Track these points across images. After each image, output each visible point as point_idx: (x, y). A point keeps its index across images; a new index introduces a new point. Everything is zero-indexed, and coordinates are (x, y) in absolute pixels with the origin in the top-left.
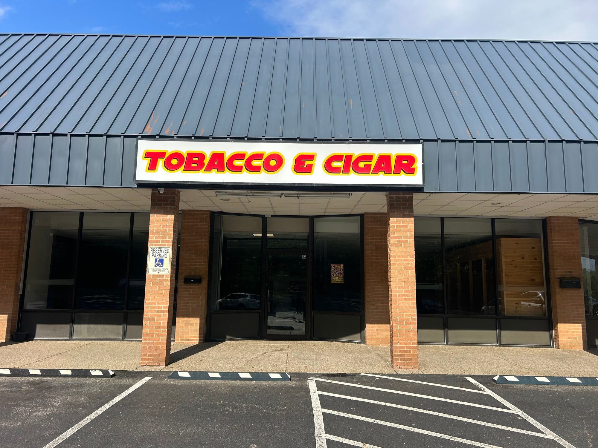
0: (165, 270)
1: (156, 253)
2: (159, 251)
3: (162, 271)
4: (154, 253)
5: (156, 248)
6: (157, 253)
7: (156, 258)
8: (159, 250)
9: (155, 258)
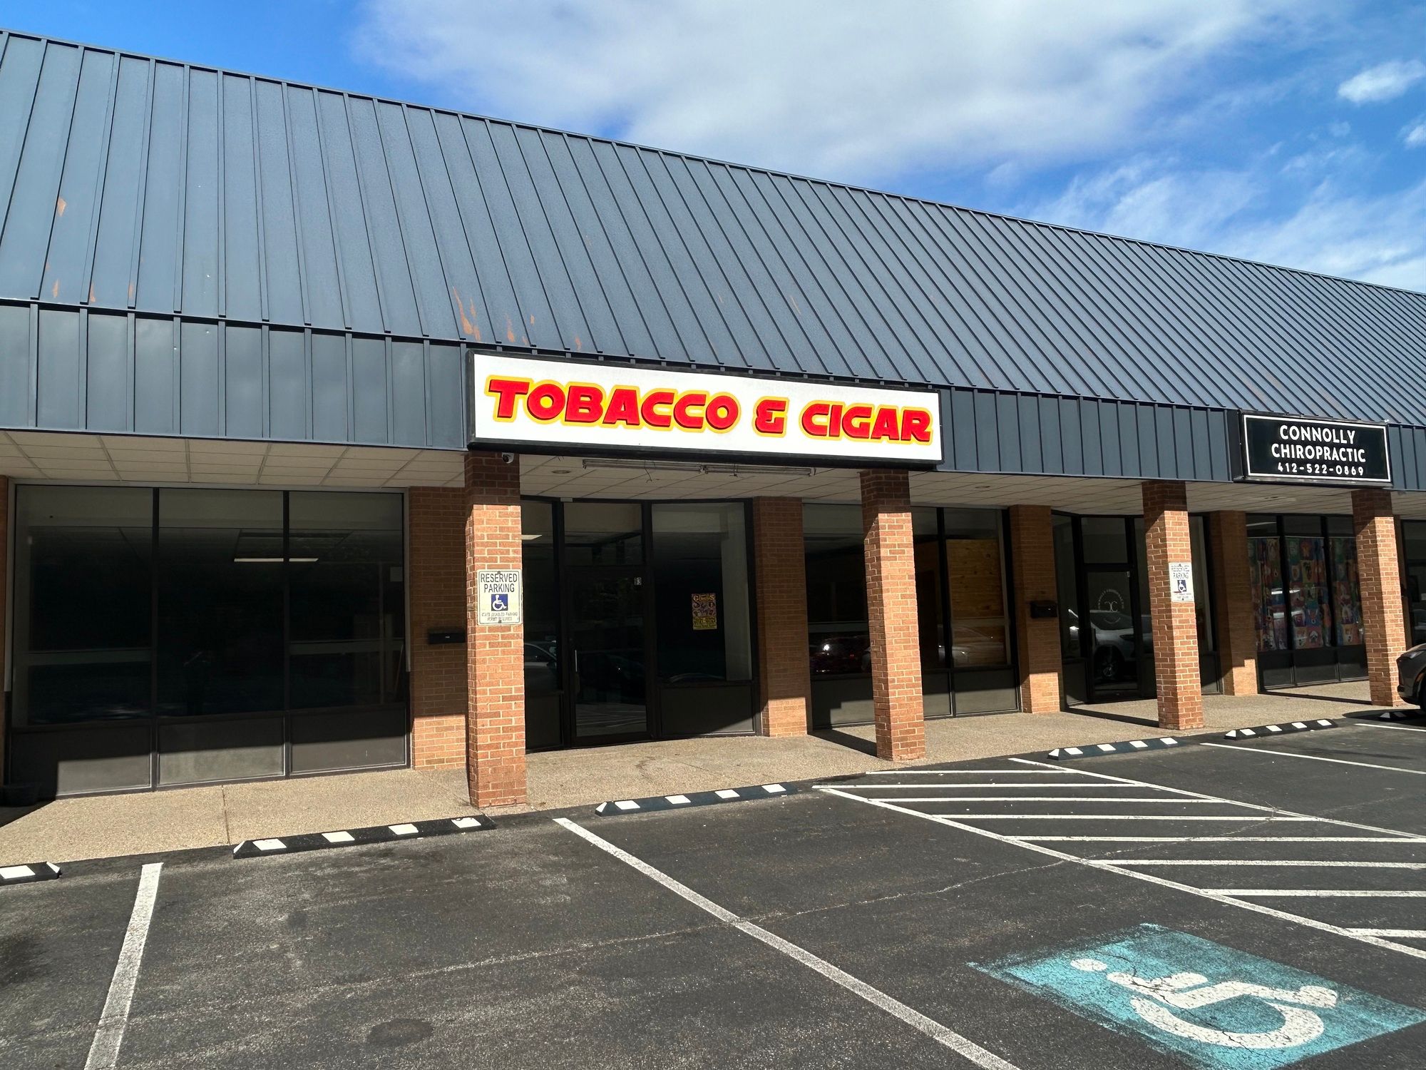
0: (512, 616)
1: (492, 584)
2: (497, 580)
3: (507, 619)
4: (489, 584)
5: (490, 573)
6: (494, 583)
7: (494, 593)
8: (497, 576)
9: (491, 593)
